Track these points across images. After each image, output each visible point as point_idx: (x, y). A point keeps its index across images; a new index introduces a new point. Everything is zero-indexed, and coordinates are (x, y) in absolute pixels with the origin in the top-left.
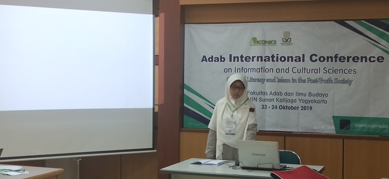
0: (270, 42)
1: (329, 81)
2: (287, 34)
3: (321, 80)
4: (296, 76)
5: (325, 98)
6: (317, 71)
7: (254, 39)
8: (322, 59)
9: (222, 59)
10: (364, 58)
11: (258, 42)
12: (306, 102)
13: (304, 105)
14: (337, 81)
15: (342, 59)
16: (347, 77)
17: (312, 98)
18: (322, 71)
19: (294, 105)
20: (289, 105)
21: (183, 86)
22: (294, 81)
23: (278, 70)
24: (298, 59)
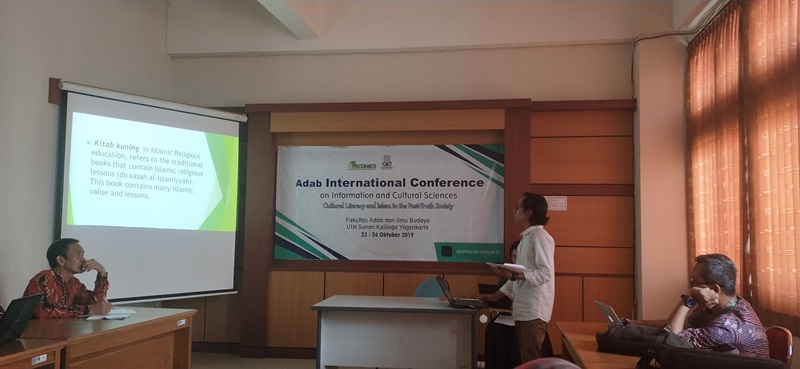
0: (370, 166)
1: (430, 206)
2: (387, 157)
3: (423, 205)
4: (397, 202)
5: (426, 224)
6: (418, 196)
7: (353, 163)
8: (423, 184)
9: (319, 184)
10: (465, 183)
11: (357, 166)
12: (408, 228)
13: (405, 231)
14: (439, 206)
15: (443, 184)
16: (447, 201)
17: (413, 224)
18: (423, 196)
19: (395, 232)
20: (390, 231)
21: (274, 213)
22: (394, 206)
23: (379, 196)
24: (399, 184)
